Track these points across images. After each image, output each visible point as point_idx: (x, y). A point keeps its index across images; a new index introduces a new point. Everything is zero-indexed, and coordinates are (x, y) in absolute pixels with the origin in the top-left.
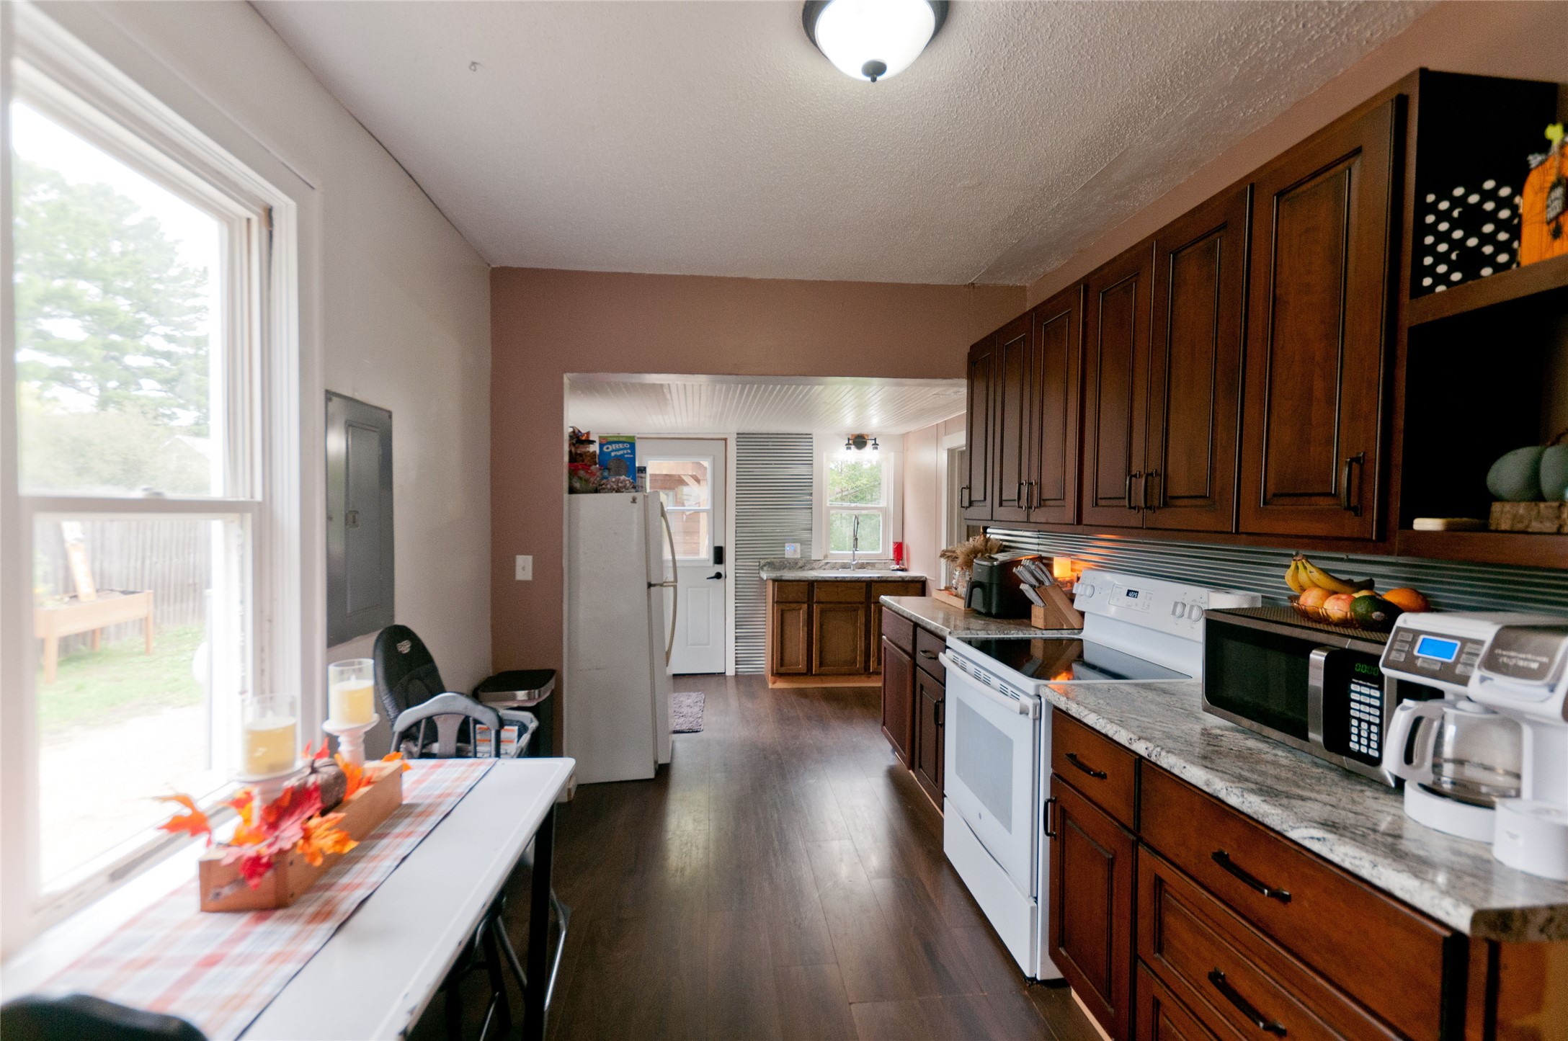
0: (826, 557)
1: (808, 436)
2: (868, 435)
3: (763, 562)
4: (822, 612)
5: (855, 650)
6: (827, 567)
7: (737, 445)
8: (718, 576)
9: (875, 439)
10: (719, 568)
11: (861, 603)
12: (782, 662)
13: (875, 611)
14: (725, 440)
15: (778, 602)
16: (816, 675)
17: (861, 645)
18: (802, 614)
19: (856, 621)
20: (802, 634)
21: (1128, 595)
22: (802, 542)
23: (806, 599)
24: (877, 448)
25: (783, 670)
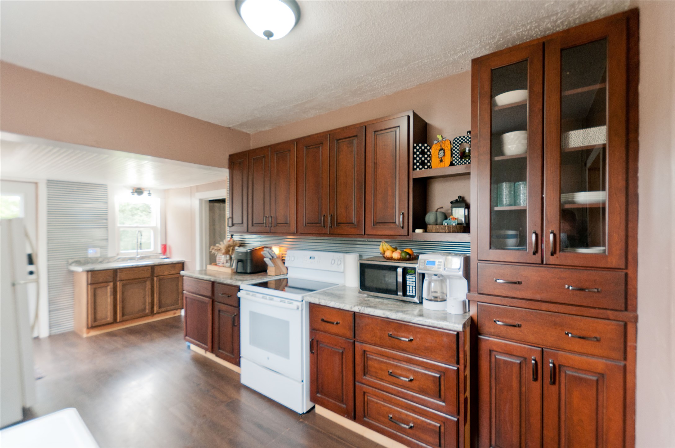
0: (118, 255)
1: (104, 186)
2: (144, 188)
3: (71, 261)
4: (123, 286)
5: (145, 303)
6: (119, 260)
7: (48, 188)
8: (31, 273)
9: (149, 191)
10: (31, 268)
11: (148, 277)
12: (95, 319)
13: (157, 281)
14: (36, 183)
15: (91, 284)
16: (120, 322)
17: (148, 300)
18: (109, 289)
19: (145, 288)
20: (109, 300)
21: (310, 258)
22: (101, 247)
23: (112, 280)
24: (150, 196)
25: (96, 324)
